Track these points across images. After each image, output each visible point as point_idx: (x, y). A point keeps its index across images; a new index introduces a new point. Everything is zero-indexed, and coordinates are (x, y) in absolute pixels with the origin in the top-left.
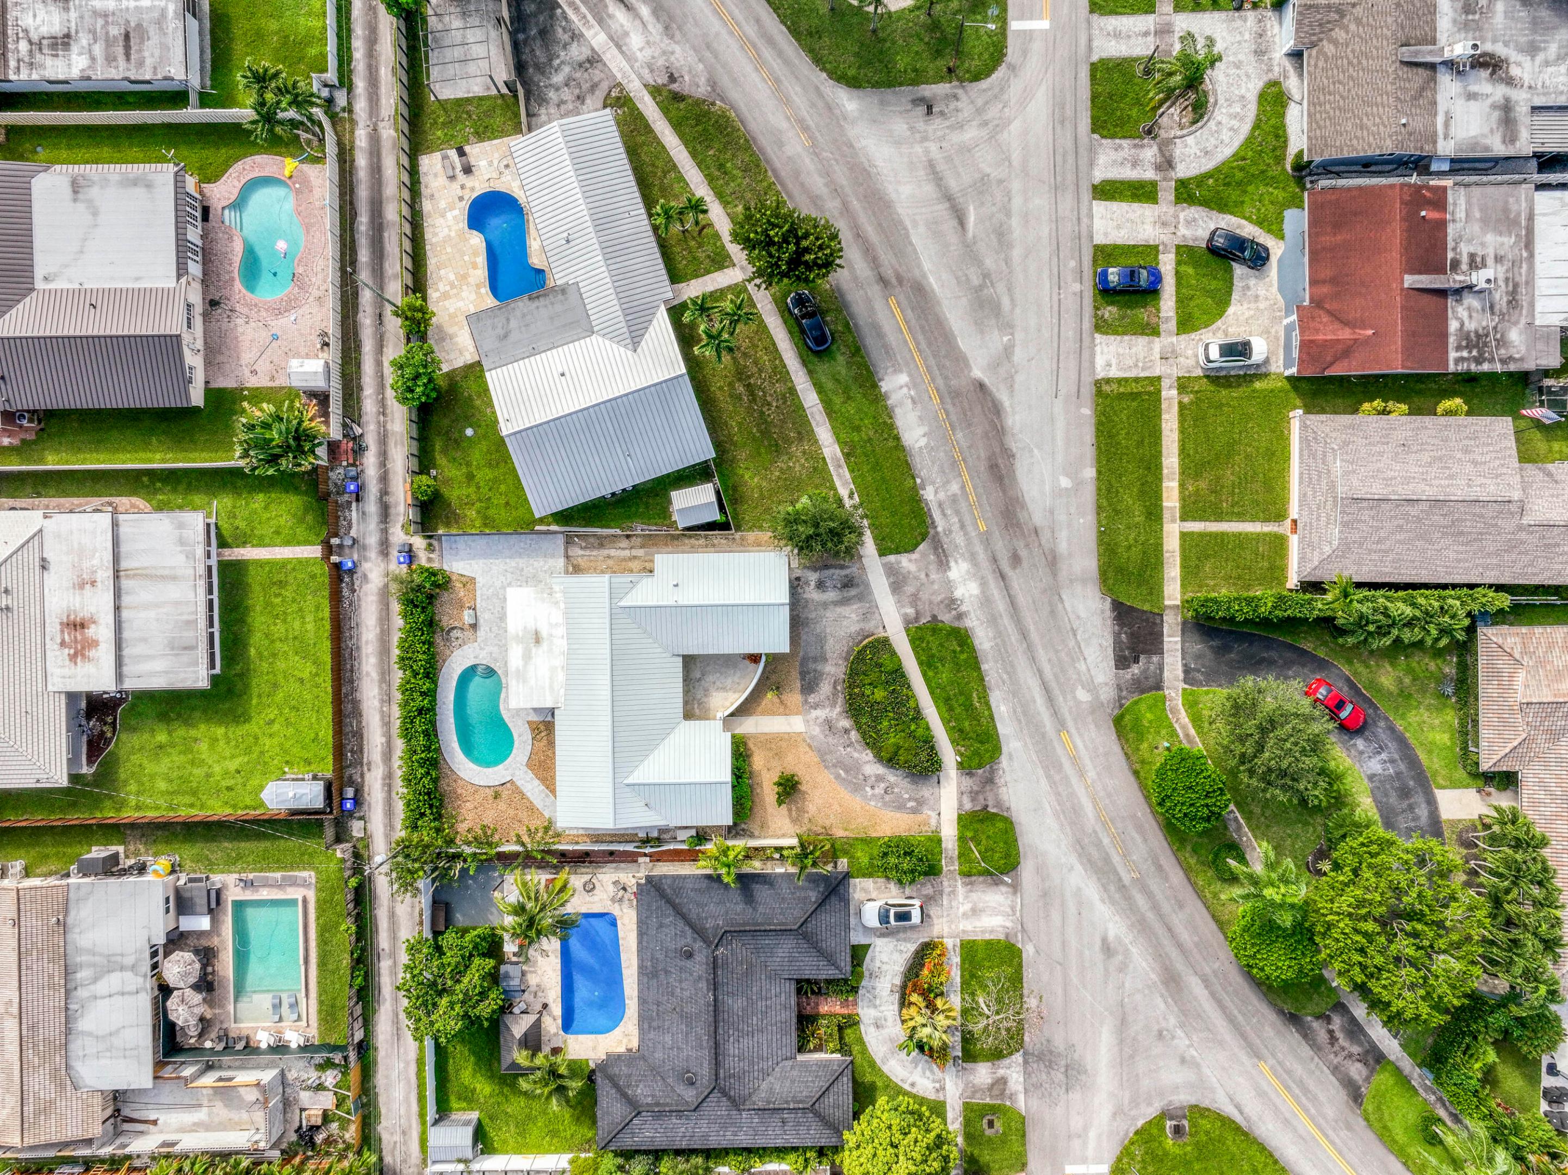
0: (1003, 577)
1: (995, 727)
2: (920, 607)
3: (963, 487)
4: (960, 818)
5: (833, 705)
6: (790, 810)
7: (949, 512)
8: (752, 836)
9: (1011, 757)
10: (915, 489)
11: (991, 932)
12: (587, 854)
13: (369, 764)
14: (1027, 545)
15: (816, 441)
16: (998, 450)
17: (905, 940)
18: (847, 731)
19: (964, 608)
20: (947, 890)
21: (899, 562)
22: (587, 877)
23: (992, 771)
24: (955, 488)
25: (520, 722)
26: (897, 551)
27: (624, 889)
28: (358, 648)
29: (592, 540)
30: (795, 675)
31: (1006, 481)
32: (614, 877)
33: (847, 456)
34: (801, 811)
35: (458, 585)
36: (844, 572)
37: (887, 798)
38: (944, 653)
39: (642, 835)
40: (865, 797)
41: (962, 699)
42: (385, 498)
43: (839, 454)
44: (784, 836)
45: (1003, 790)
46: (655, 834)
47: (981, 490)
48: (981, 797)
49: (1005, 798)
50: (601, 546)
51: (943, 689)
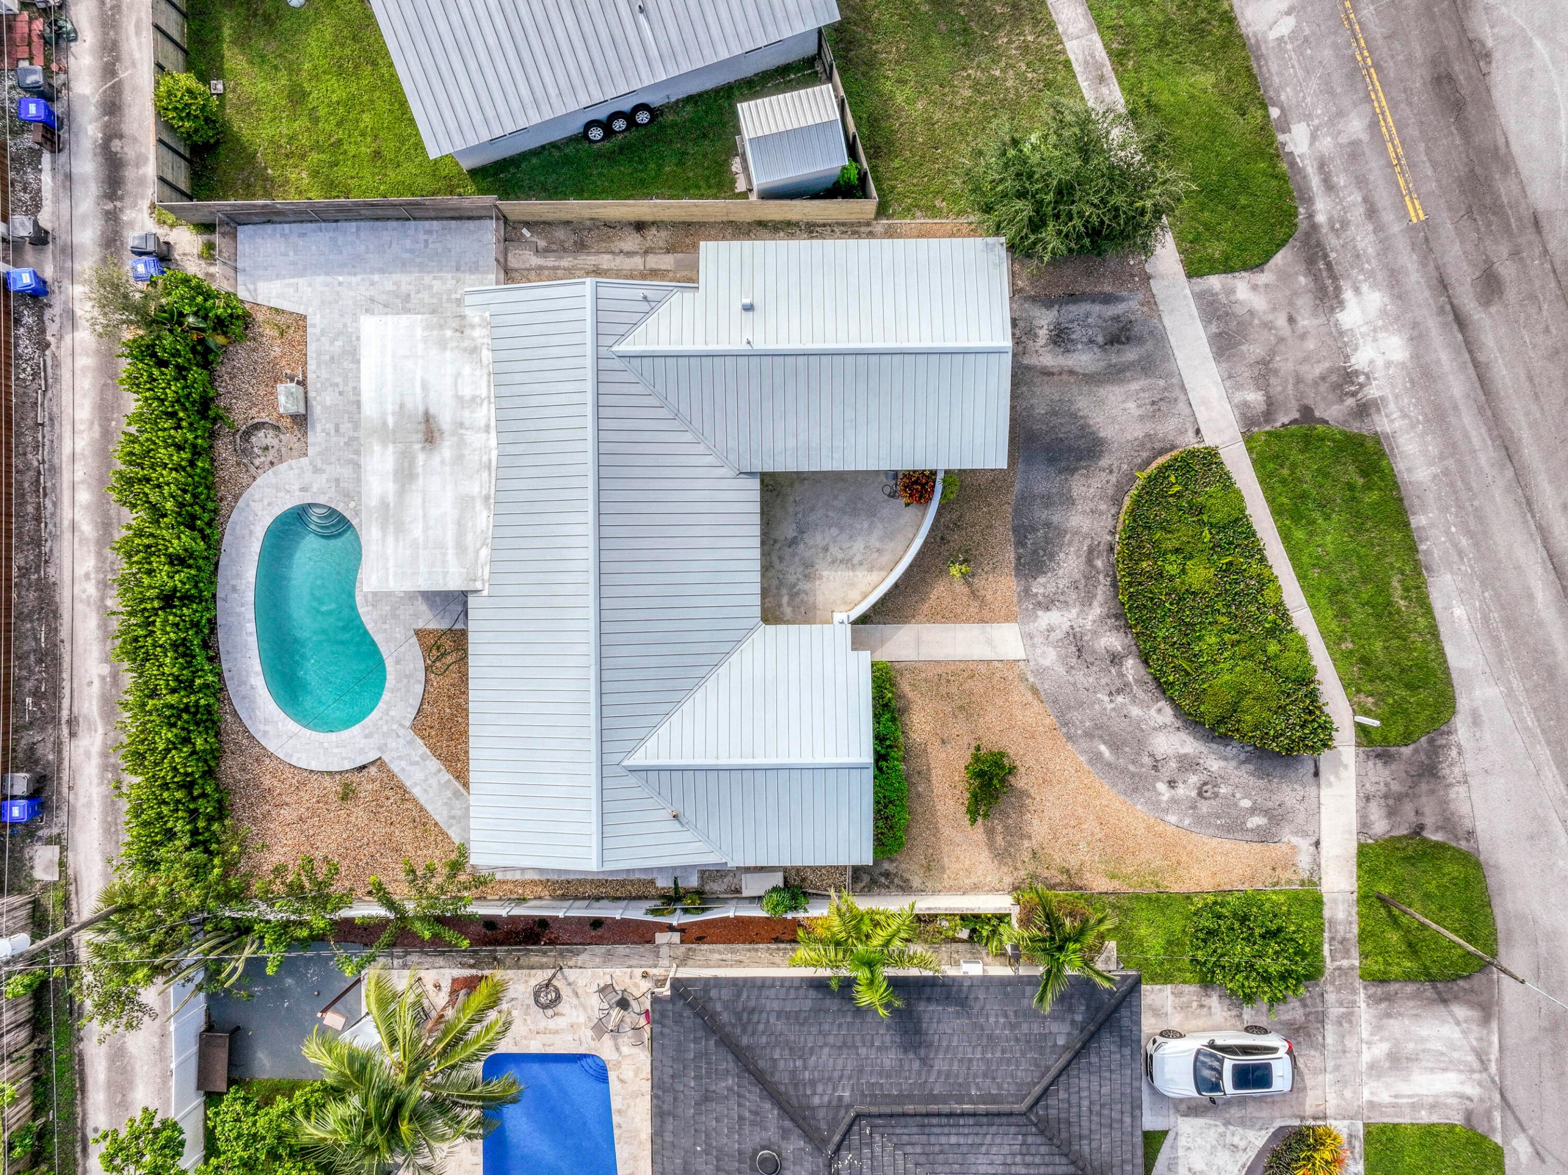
0: (1460, 321)
1: (1441, 652)
2: (1276, 390)
3: (1374, 126)
4: (1363, 851)
5: (1087, 601)
6: (990, 832)
7: (1341, 180)
8: (906, 888)
9: (1476, 721)
10: (1266, 130)
11: (1433, 1107)
12: (543, 923)
13: (72, 722)
14: (1515, 254)
15: (1051, 26)
16: (1452, 43)
17: (1242, 1123)
18: (1115, 659)
19: (1373, 392)
20: (1334, 1011)
21: (1231, 291)
22: (541, 976)
23: (1435, 751)
24: (1356, 126)
25: (399, 633)
26: (1227, 266)
27: (623, 1004)
28: (54, 470)
29: (561, 234)
30: (1003, 532)
31: (1471, 111)
32: (603, 976)
33: (1118, 57)
34: (1017, 833)
35: (268, 331)
36: (1111, 311)
37: (1204, 807)
38: (1328, 491)
39: (664, 883)
40: (1155, 804)
41: (1367, 591)
42: (116, 145)
43: (1101, 54)
44: (976, 888)
45: (1458, 793)
46: (693, 882)
47: (1413, 132)
48: (1408, 808)
49: (1464, 809)
50: (581, 247)
51: (1327, 569)
